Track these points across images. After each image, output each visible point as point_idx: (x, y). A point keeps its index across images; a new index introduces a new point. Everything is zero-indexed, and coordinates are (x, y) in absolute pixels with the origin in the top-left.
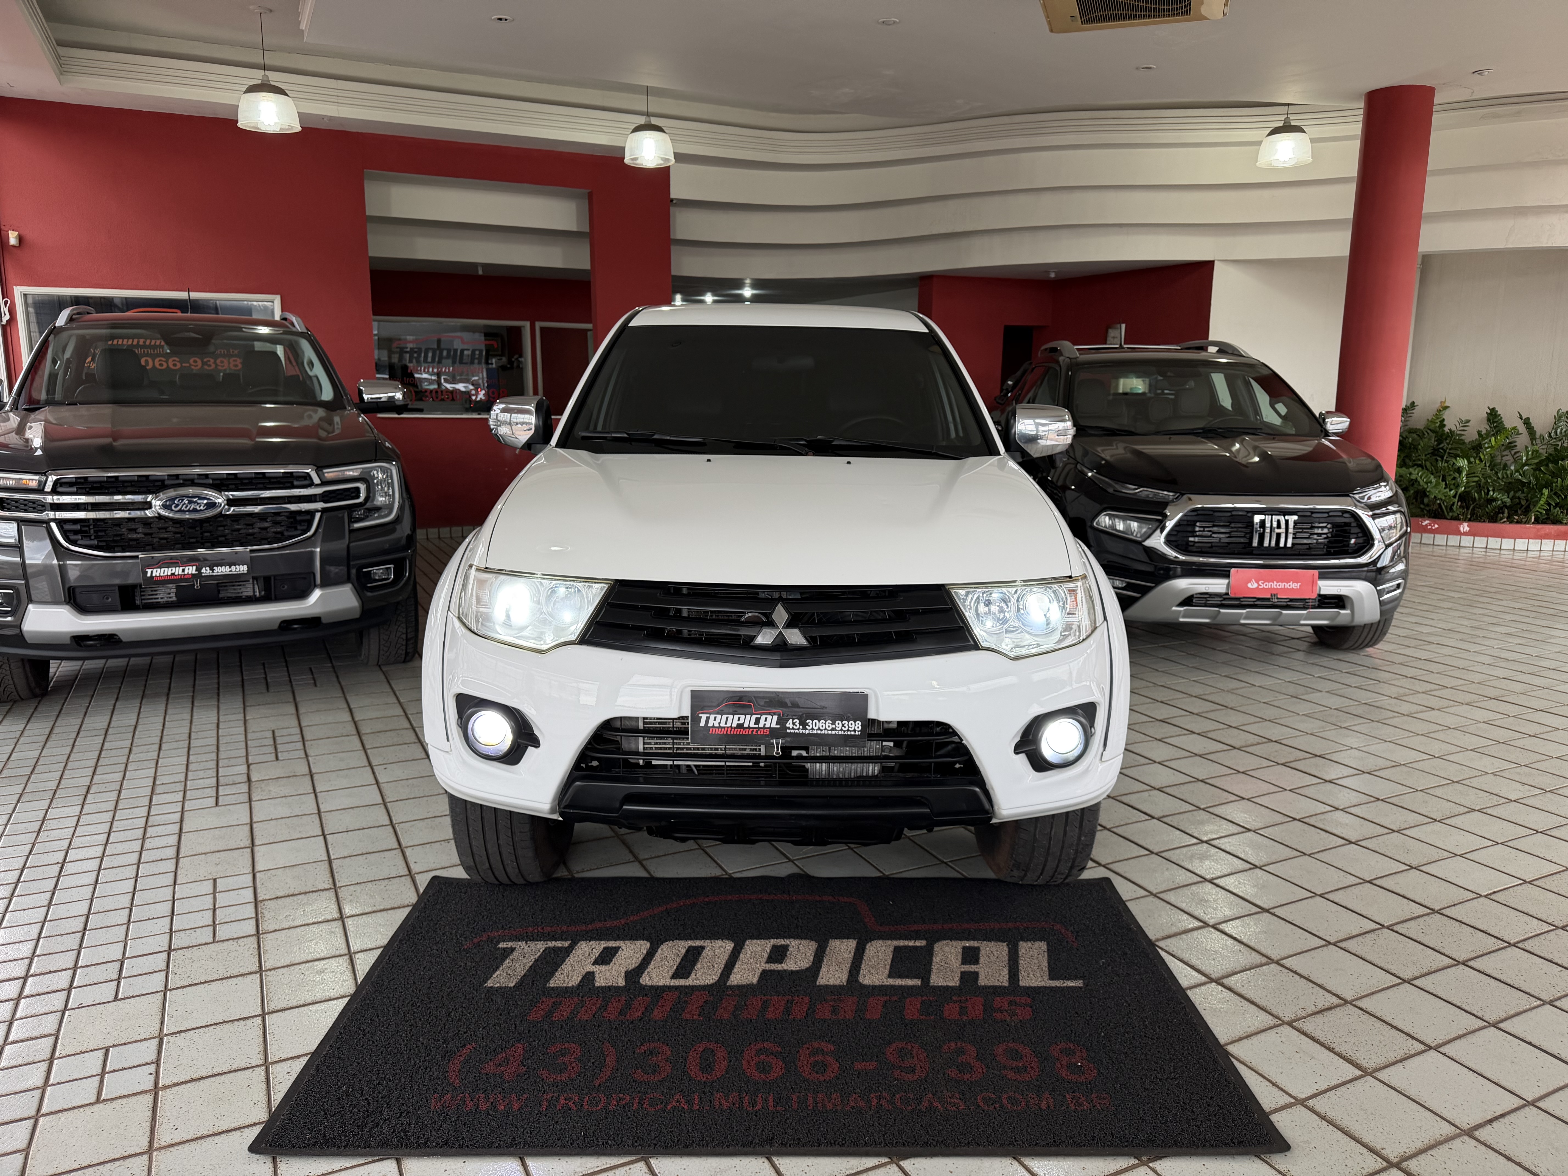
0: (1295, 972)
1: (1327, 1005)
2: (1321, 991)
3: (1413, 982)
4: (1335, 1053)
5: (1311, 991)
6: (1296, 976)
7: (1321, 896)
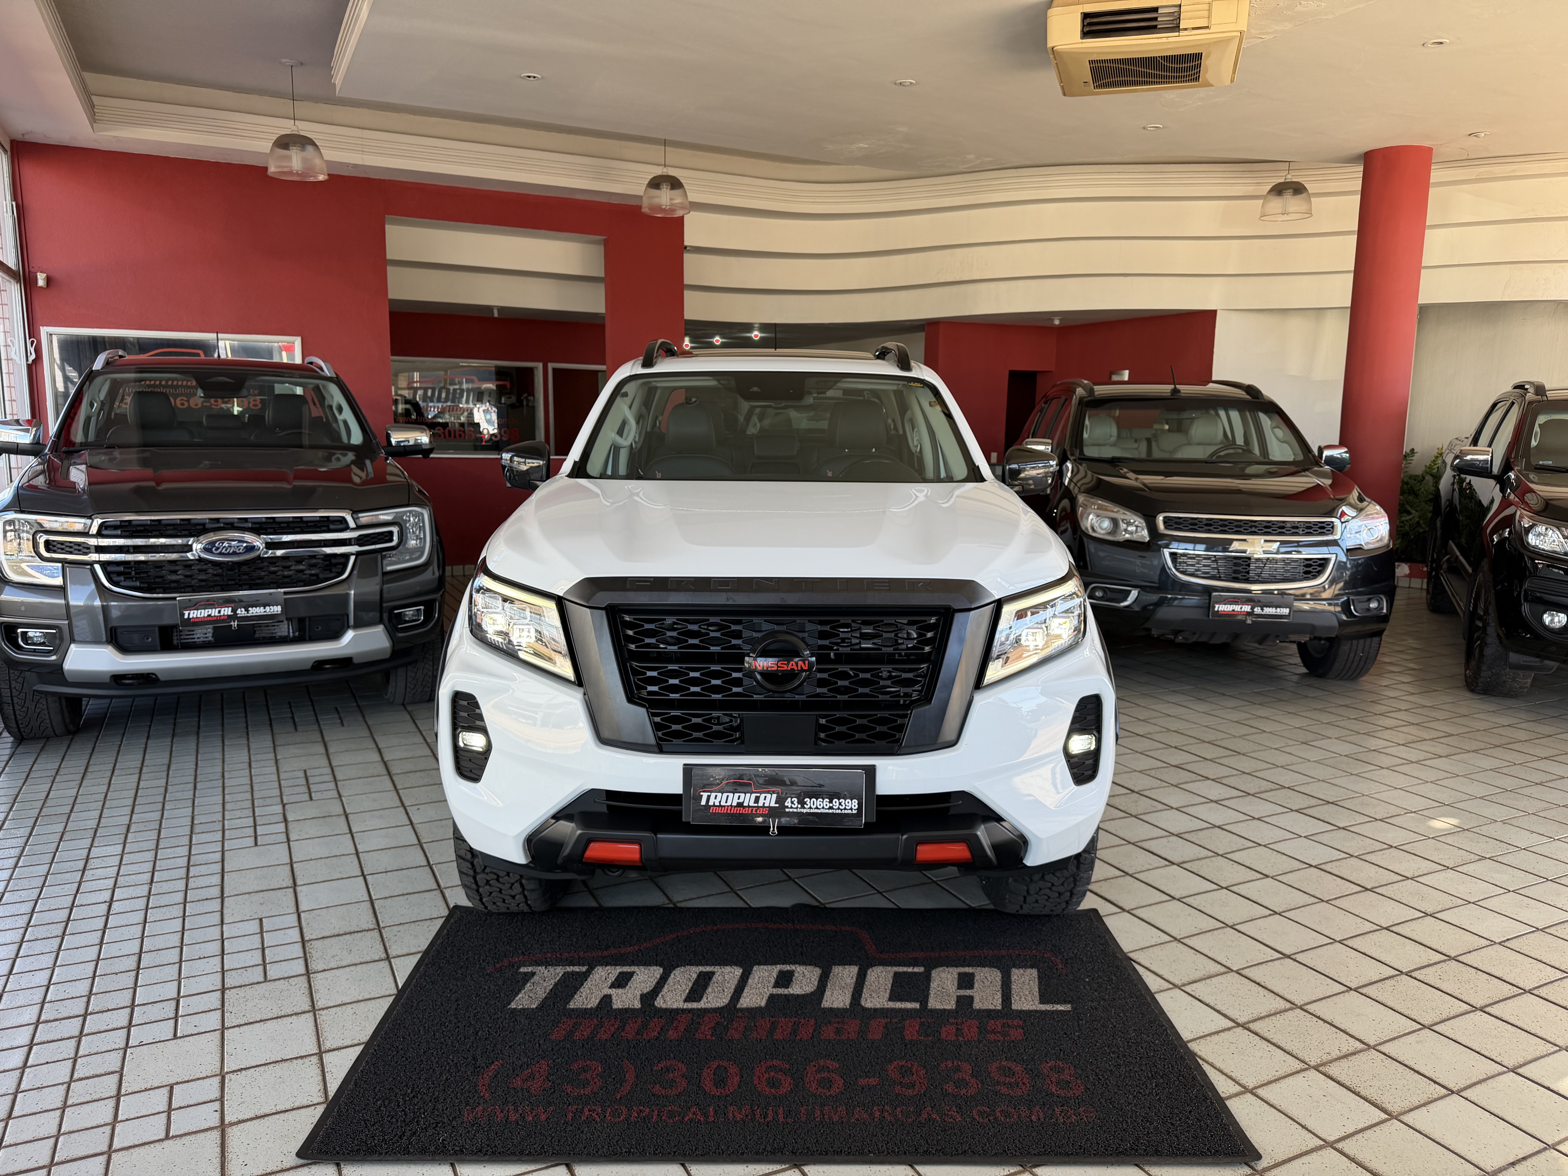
0: (1319, 1018)
1: (1351, 1050)
2: (1345, 1035)
3: (1433, 1028)
4: (1361, 1097)
5: (1334, 1036)
6: (1319, 1021)
7: (1340, 942)
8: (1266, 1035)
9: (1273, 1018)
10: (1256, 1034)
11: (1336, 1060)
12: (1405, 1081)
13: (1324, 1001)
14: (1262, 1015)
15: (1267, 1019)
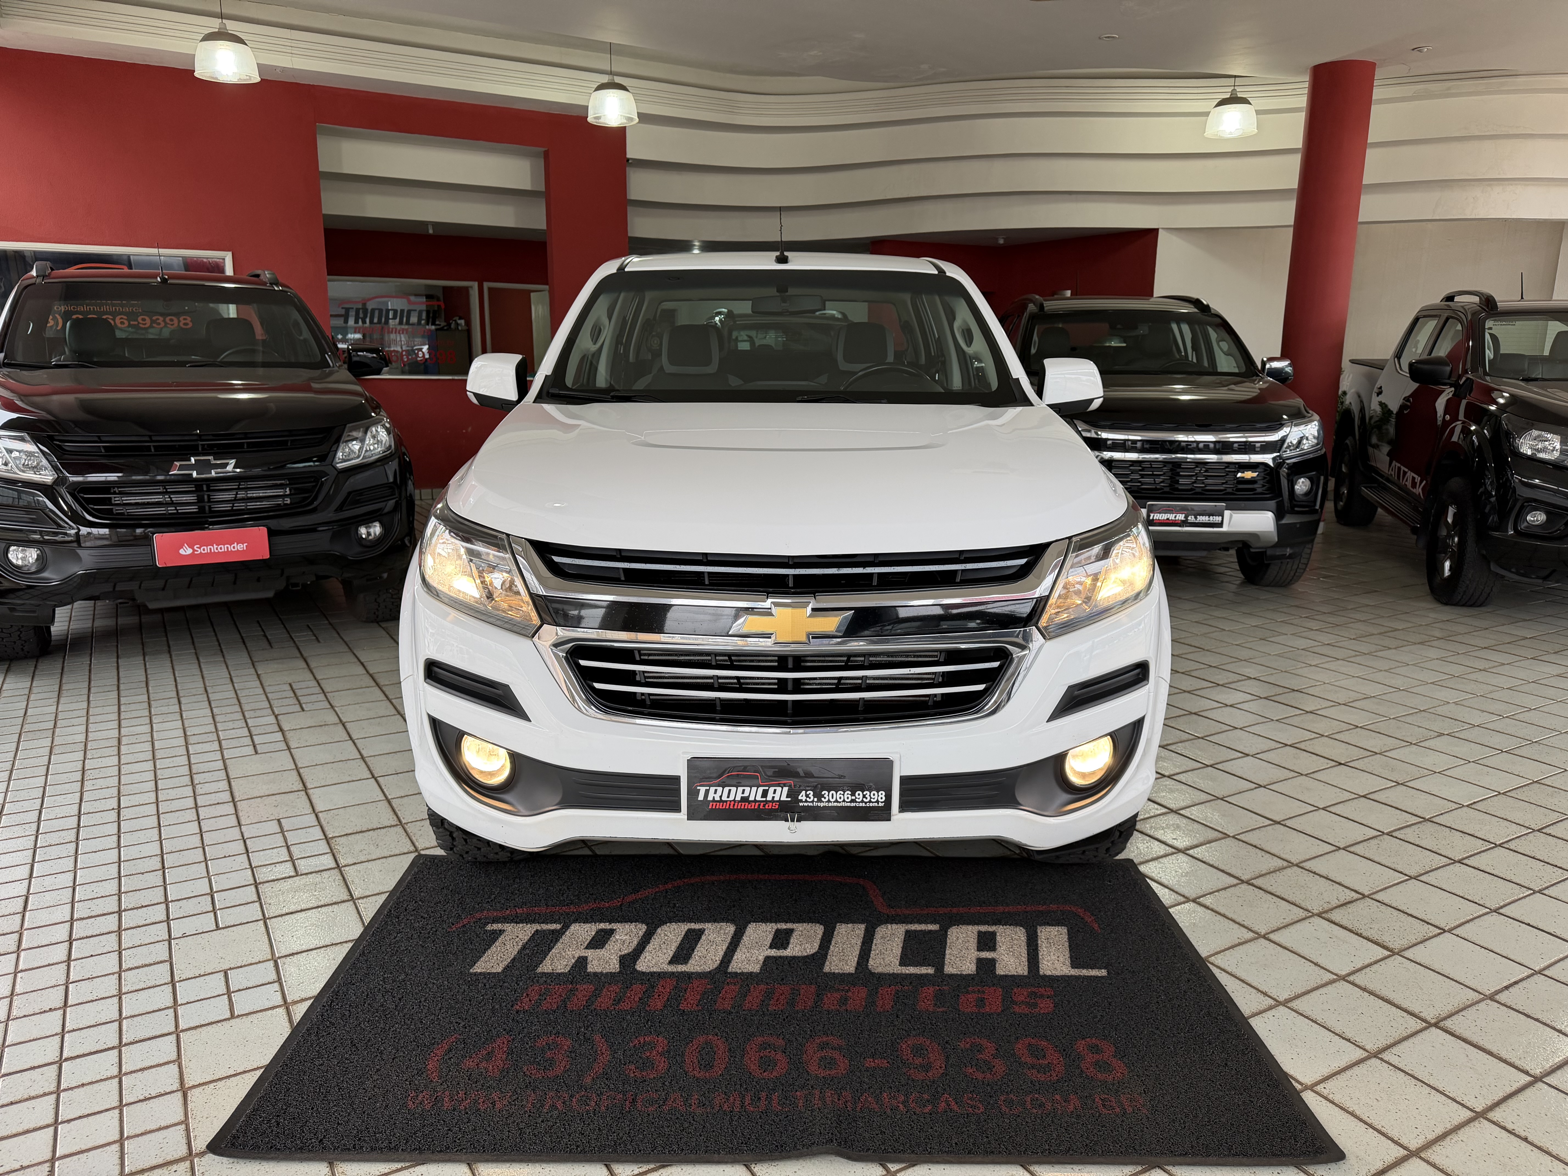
8: (1270, 889)
9: (1274, 874)
10: (1260, 888)
11: (1336, 907)
12: (1401, 923)
13: (1317, 859)
14: (1263, 873)
15: (1268, 876)
